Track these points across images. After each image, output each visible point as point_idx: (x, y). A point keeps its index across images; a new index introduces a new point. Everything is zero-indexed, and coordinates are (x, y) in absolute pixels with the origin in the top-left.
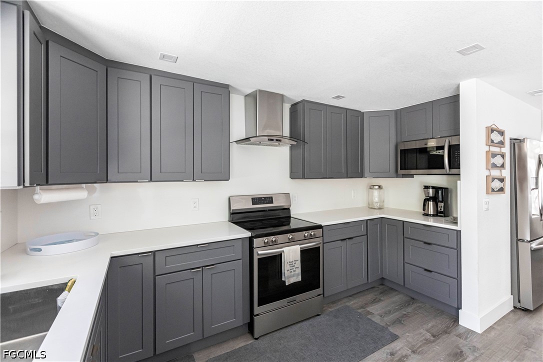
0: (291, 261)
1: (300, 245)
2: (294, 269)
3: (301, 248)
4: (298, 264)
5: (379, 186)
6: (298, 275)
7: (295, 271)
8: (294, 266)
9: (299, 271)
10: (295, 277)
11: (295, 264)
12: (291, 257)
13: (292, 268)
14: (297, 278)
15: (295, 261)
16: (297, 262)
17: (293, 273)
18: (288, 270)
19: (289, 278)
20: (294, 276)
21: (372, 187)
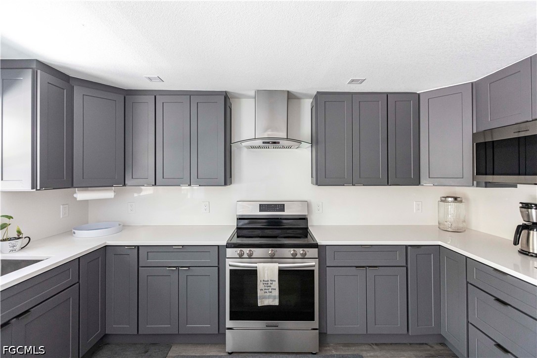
0: (266, 280)
1: (279, 263)
2: (270, 290)
3: (279, 267)
4: (276, 285)
5: (456, 199)
6: (274, 298)
7: (271, 292)
8: (270, 286)
9: (276, 293)
10: (271, 300)
11: (271, 284)
12: (266, 275)
13: (267, 288)
14: (273, 301)
15: (271, 281)
16: (274, 282)
17: (268, 294)
18: (262, 290)
19: (263, 298)
20: (269, 297)
21: (444, 199)
